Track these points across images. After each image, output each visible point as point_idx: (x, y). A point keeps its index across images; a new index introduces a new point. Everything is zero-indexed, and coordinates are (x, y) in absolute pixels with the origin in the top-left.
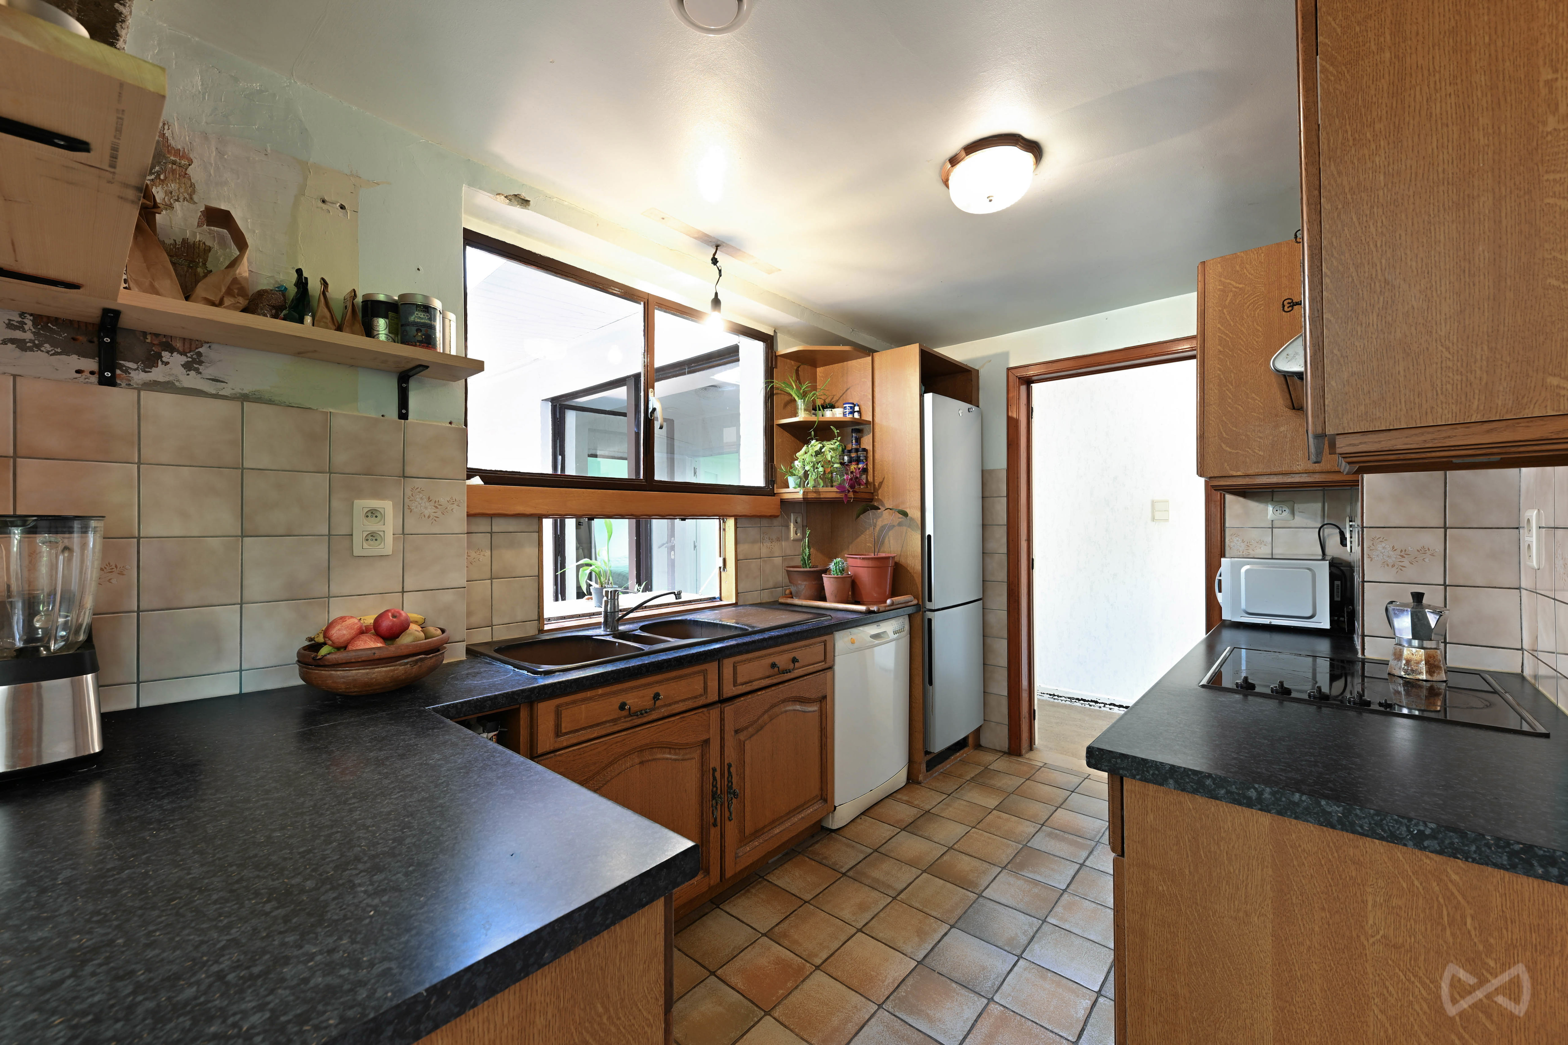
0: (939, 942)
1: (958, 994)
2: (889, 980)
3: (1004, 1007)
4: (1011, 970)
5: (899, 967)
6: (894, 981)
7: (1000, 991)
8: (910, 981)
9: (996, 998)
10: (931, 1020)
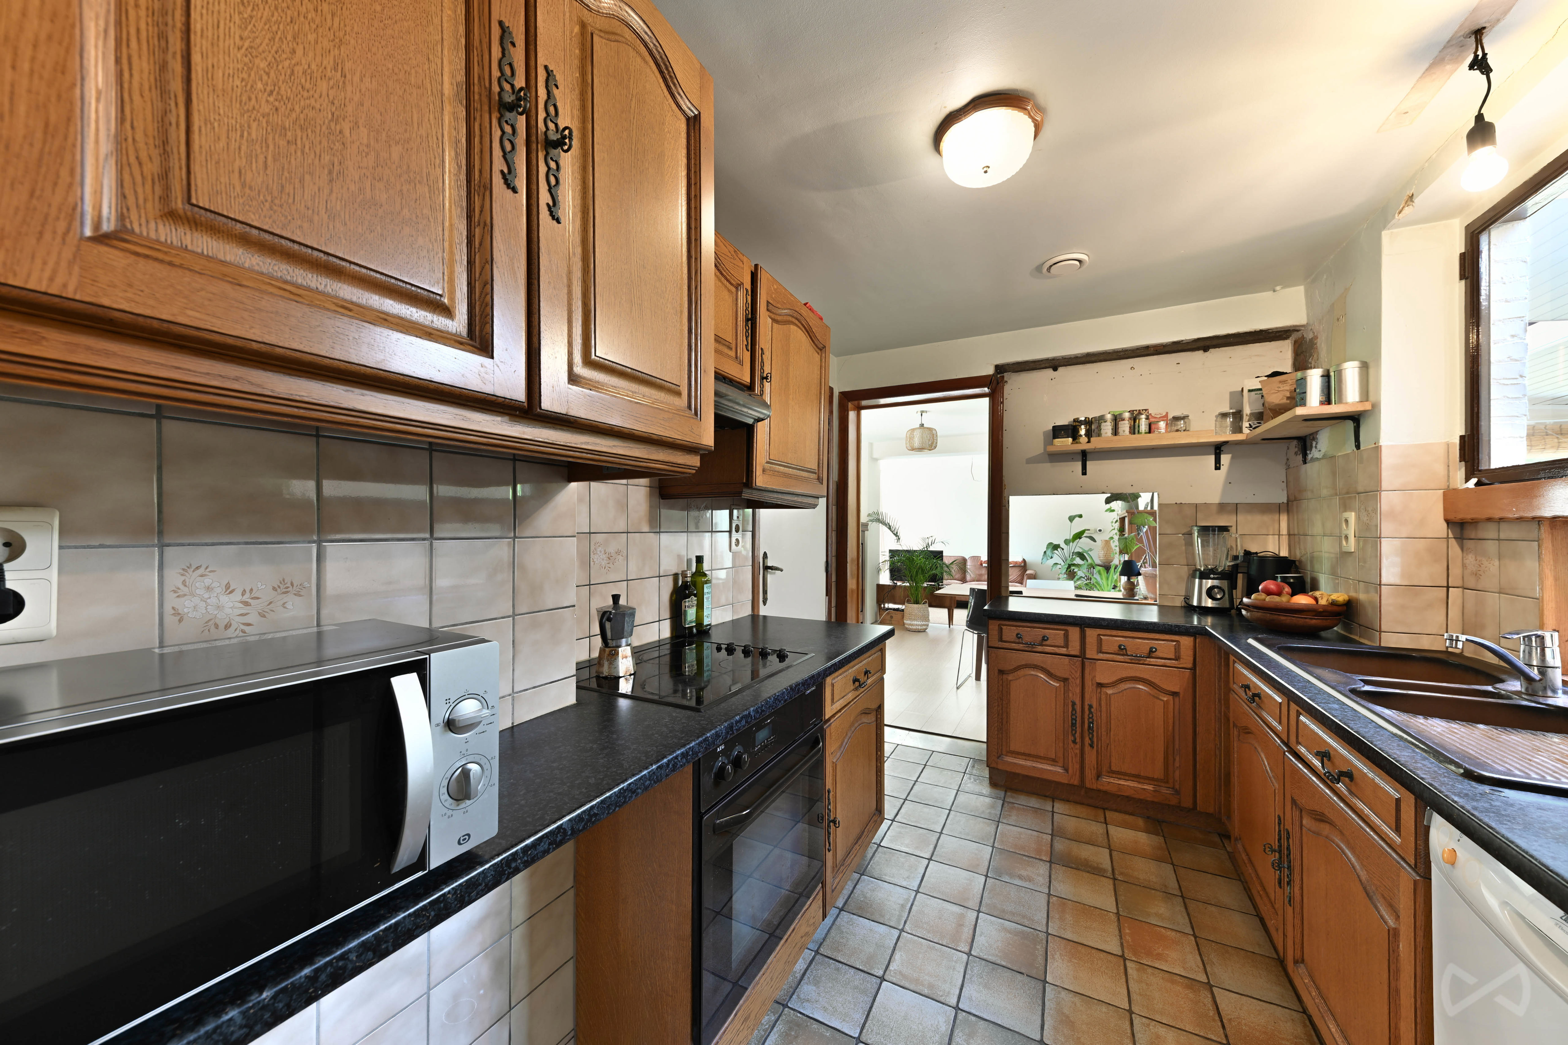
0: (1043, 1015)
1: (997, 956)
2: (1057, 956)
3: (957, 950)
4: (961, 990)
5: (1059, 972)
6: (1053, 958)
7: (964, 964)
8: (1040, 960)
9: (965, 957)
10: (1005, 930)
